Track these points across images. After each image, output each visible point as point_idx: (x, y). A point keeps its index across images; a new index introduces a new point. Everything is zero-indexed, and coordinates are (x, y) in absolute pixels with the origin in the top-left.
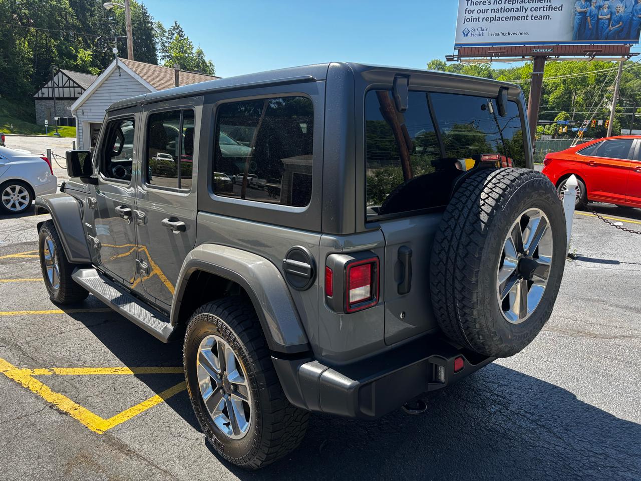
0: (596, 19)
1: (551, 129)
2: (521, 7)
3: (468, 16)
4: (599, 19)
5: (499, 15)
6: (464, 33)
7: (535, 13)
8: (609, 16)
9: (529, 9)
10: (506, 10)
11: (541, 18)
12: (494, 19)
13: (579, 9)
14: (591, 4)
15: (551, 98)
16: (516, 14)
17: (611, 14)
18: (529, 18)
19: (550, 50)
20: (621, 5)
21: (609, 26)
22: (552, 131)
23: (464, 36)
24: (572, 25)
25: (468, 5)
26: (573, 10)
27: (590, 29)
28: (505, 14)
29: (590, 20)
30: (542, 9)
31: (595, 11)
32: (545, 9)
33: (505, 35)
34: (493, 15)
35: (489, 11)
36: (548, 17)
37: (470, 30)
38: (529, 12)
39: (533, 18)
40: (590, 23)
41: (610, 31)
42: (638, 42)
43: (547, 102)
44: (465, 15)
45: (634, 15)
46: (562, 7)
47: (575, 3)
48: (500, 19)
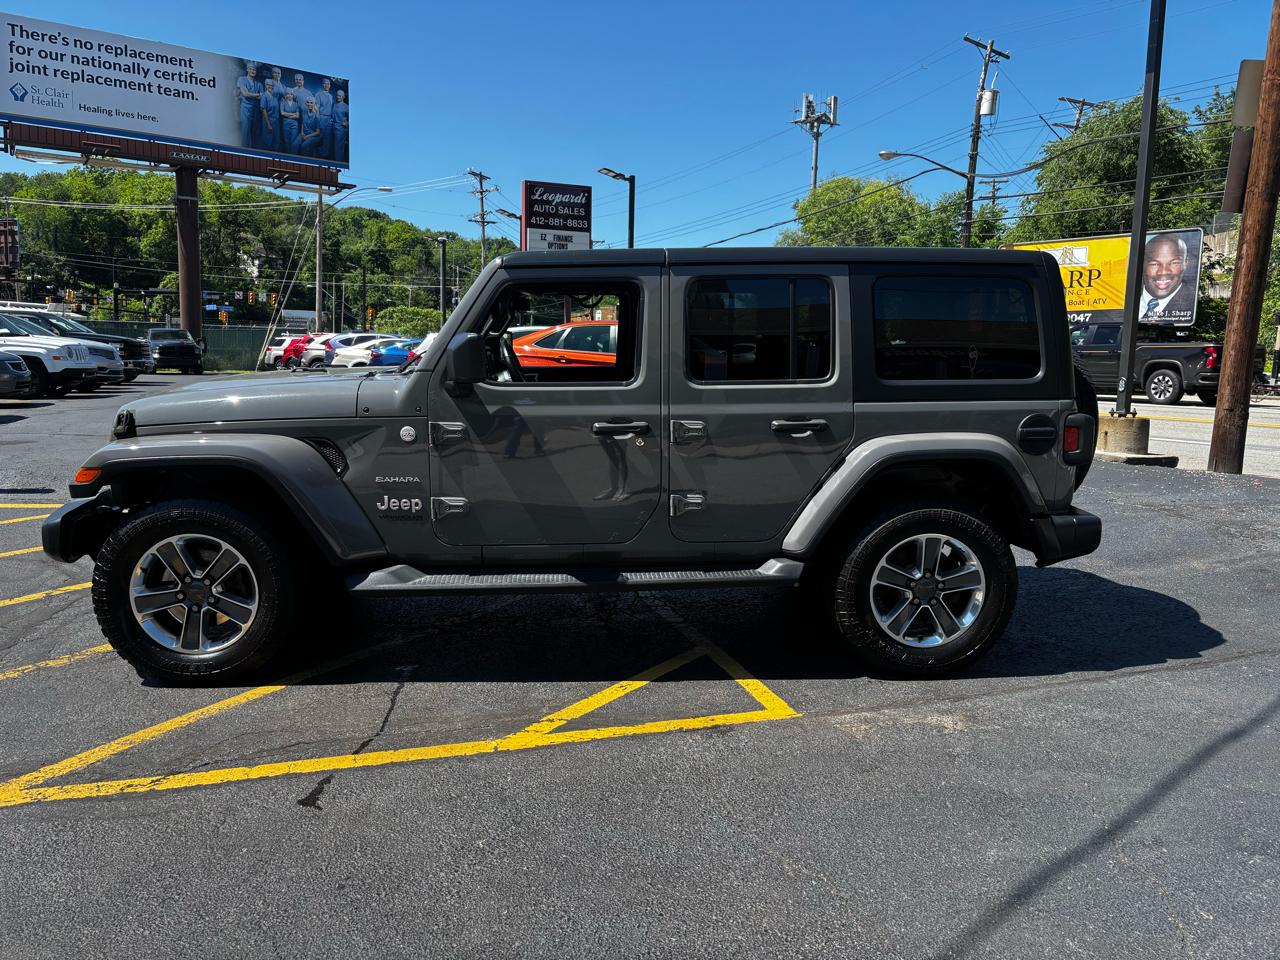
0: (276, 115)
1: (155, 306)
2: (134, 64)
3: (18, 58)
4: (282, 117)
5: (89, 70)
6: (14, 93)
7: (165, 84)
8: (296, 115)
9: (151, 73)
10: (103, 64)
11: (178, 94)
12: (80, 76)
13: (245, 92)
14: (264, 86)
15: (144, 244)
16: (129, 77)
17: (301, 111)
18: (154, 89)
19: (204, 158)
20: (313, 100)
21: (300, 132)
22: (157, 310)
23: (16, 98)
24: (237, 119)
25: (13, 35)
26: (234, 91)
27: (270, 131)
28: (104, 73)
29: (269, 116)
30: (176, 77)
31: (273, 102)
32: (183, 78)
33: (110, 113)
34: (78, 68)
35: (67, 59)
36: (190, 95)
37: (29, 90)
38: (151, 78)
39: (162, 91)
40: (269, 122)
41: (303, 140)
42: (347, 167)
43: (135, 251)
44: (11, 55)
45: (335, 121)
46: (214, 81)
47: (237, 79)
48: (92, 79)
